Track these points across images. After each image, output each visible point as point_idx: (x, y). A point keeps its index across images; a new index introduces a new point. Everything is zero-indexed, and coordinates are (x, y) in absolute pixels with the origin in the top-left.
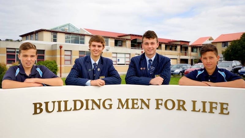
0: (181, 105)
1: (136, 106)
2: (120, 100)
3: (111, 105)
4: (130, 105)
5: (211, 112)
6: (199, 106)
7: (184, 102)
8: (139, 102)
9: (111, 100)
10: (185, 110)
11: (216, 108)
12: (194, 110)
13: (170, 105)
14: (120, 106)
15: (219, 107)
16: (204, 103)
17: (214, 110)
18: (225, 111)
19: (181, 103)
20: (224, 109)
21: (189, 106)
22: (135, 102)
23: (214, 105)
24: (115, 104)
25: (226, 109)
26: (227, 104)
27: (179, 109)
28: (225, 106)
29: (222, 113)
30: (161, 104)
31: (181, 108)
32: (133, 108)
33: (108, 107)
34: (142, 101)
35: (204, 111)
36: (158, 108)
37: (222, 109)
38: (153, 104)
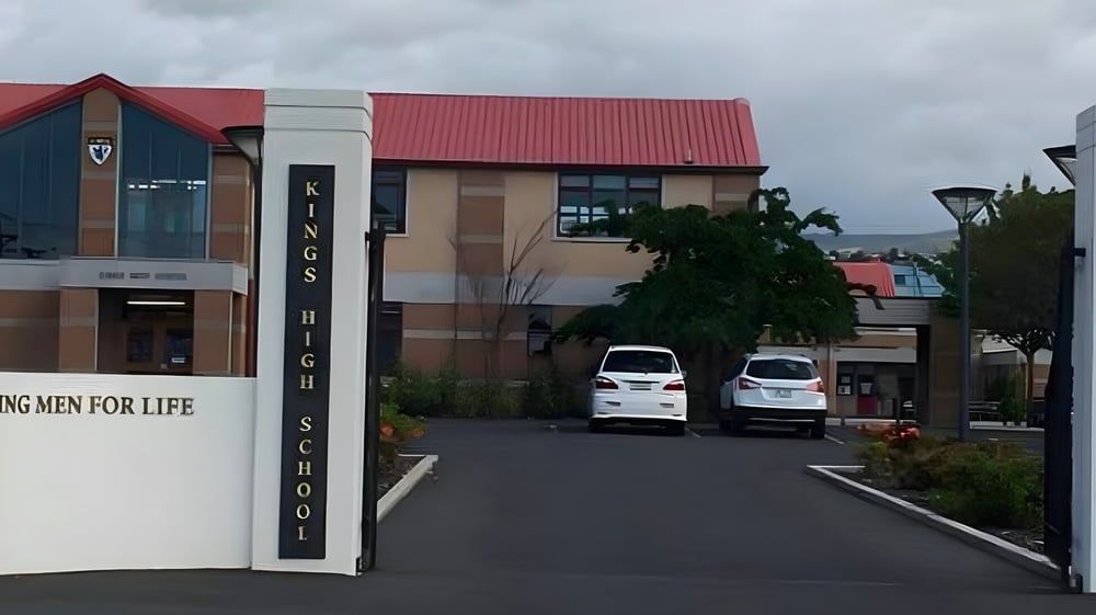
0: (126, 406)
1: (61, 409)
2: (40, 398)
3: (27, 406)
4: (54, 408)
5: (169, 412)
6: (152, 405)
7: (131, 401)
8: (67, 400)
9: (28, 398)
10: (132, 412)
11: (176, 407)
12: (145, 412)
13: (110, 405)
14: (40, 409)
15: (180, 403)
16: (160, 400)
17: (173, 410)
18: (188, 410)
19: (127, 402)
20: (186, 405)
21: (138, 406)
22: (61, 400)
23: (174, 402)
24: (34, 403)
25: (190, 406)
26: (192, 400)
27: (123, 412)
28: (188, 403)
29: (184, 413)
30: (98, 405)
31: (127, 410)
32: (58, 411)
33: (24, 409)
34: (70, 398)
35: (160, 413)
36: (92, 411)
37: (184, 406)
38: (85, 406)
